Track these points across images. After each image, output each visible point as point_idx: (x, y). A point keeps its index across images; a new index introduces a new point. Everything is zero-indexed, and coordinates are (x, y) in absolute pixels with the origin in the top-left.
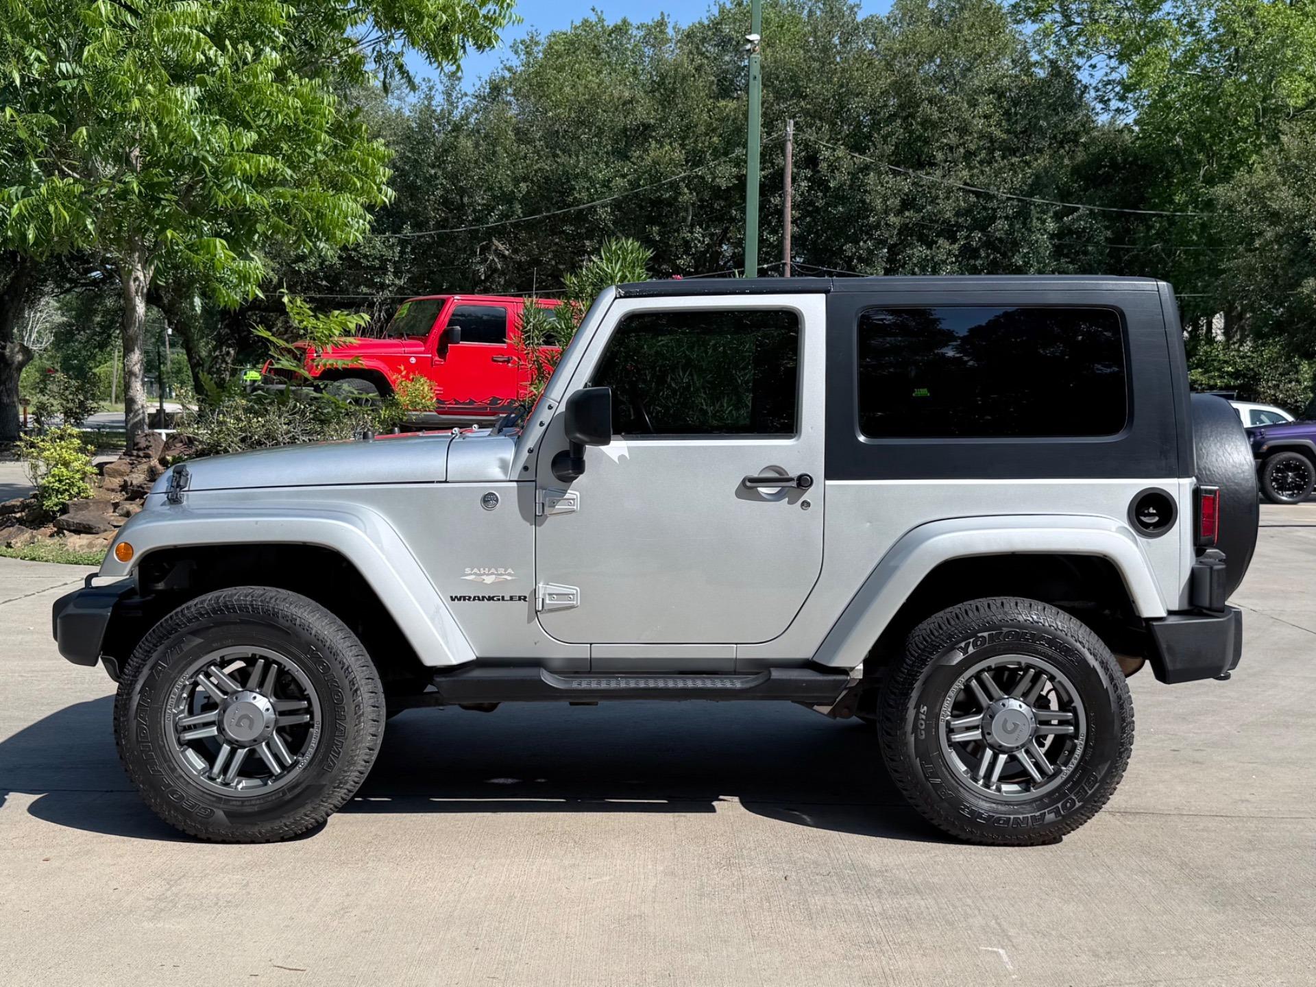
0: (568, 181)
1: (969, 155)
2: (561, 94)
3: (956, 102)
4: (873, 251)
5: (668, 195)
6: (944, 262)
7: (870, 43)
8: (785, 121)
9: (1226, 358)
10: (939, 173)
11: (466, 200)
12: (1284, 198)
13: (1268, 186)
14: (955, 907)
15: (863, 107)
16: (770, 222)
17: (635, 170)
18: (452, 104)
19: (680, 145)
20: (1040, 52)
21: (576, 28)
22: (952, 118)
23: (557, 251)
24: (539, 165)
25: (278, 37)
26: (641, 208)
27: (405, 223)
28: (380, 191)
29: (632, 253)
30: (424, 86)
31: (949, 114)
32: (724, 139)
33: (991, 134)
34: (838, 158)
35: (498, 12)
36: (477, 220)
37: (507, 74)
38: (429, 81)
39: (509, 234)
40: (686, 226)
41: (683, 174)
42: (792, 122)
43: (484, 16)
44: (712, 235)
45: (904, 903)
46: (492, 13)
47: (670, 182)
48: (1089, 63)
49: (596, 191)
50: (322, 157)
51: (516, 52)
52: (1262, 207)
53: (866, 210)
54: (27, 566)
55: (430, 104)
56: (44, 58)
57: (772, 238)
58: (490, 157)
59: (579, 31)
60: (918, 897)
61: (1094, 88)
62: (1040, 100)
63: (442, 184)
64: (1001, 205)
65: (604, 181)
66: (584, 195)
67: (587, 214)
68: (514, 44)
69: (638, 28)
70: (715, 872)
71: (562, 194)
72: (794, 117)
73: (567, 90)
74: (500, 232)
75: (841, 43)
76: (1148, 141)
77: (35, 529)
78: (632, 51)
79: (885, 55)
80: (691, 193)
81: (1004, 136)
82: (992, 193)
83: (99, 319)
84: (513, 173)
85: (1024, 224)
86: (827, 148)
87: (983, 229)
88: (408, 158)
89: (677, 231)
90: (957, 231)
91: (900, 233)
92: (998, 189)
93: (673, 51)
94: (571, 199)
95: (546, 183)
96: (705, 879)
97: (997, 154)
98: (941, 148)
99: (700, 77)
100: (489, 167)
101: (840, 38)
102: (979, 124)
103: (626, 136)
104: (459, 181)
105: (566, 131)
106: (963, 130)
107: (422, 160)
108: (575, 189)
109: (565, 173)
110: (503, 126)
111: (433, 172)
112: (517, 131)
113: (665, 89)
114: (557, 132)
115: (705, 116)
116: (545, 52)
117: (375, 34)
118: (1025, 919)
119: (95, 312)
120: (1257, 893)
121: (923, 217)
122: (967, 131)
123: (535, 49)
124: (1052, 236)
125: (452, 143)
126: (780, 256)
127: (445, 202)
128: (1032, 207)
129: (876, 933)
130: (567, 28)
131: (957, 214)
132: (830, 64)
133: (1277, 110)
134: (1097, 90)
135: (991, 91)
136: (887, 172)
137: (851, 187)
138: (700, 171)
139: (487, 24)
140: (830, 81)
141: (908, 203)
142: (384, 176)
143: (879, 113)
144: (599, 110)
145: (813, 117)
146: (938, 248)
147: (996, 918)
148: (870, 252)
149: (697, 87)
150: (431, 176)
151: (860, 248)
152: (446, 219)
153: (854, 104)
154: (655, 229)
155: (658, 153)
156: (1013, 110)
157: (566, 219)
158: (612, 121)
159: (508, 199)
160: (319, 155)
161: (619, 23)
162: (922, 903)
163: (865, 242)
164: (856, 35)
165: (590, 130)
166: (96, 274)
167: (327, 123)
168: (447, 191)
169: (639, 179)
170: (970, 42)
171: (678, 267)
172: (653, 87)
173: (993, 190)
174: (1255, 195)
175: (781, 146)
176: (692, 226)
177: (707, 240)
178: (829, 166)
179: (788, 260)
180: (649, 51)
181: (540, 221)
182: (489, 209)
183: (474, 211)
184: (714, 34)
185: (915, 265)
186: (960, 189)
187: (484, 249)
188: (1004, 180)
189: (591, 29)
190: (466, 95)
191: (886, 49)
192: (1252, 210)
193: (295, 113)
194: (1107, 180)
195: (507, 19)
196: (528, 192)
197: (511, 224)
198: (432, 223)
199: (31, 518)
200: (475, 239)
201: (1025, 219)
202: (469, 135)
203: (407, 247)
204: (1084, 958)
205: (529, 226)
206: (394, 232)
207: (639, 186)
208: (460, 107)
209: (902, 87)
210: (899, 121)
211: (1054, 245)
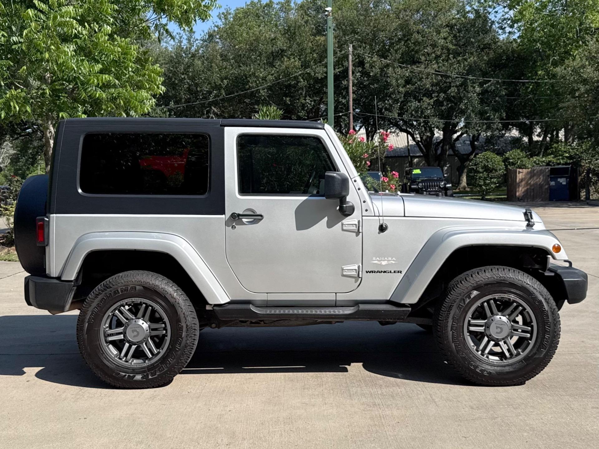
0: (246, 78)
1: (437, 57)
2: (242, 37)
3: (430, 32)
4: (392, 105)
5: (293, 83)
6: (427, 108)
7: (388, 5)
8: (348, 45)
9: (565, 150)
10: (423, 66)
11: (199, 89)
12: (589, 72)
13: (582, 66)
14: (413, 391)
15: (385, 37)
16: (342, 93)
17: (278, 72)
18: (190, 44)
19: (299, 59)
20: (471, 6)
21: (248, 5)
22: (429, 40)
23: (242, 111)
24: (232, 71)
25: (110, 20)
26: (281, 89)
27: (171, 101)
28: (158, 88)
29: (273, 112)
30: (178, 37)
31: (427, 38)
32: (319, 55)
33: (447, 47)
34: (374, 61)
35: (210, 3)
36: (205, 98)
37: (216, 29)
38: (180, 34)
39: (219, 104)
40: (303, 97)
41: (300, 72)
42: (351, 45)
43: (204, 5)
44: (315, 101)
45: (391, 390)
46: (207, 4)
47: (295, 77)
48: (494, 11)
49: (260, 82)
50: (132, 74)
51: (220, 19)
52: (579, 77)
53: (388, 85)
54: (7, 264)
55: (181, 45)
56: (6, 35)
57: (344, 101)
58: (210, 68)
59: (249, 7)
60: (398, 388)
61: (498, 22)
62: (471, 29)
63: (187, 82)
64: (453, 80)
65: (263, 77)
66: (254, 84)
67: (255, 94)
68: (219, 15)
69: (277, 4)
70: (310, 380)
71: (243, 84)
72: (352, 43)
73: (245, 35)
74: (215, 103)
75: (374, 7)
76: (525, 47)
77: (9, 247)
78: (275, 15)
79: (396, 11)
80: (304, 81)
81: (454, 47)
82: (448, 75)
83: (31, 151)
84: (220, 75)
85: (465, 89)
86: (369, 57)
87: (445, 92)
88: (171, 70)
89: (298, 99)
90: (432, 94)
91: (404, 96)
92: (452, 73)
93: (294, 14)
94: (248, 86)
95: (236, 79)
96: (306, 382)
97: (451, 56)
98: (423, 55)
99: (307, 26)
100: (209, 73)
101: (373, 4)
102: (442, 42)
103: (273, 55)
104: (195, 80)
105: (244, 55)
106: (434, 46)
107: (178, 71)
108: (249, 82)
109: (245, 75)
110: (215, 53)
111: (183, 77)
112: (221, 56)
113: (291, 33)
114: (241, 55)
115: (310, 44)
116: (234, 18)
117: (154, 16)
118: (443, 395)
119: (29, 148)
120: (547, 384)
121: (416, 88)
122: (436, 45)
123: (229, 16)
124: (478, 95)
125: (191, 63)
126: (348, 109)
127: (189, 90)
128: (468, 81)
129: (377, 401)
130: (244, 6)
131: (432, 85)
132: (369, 17)
133: (587, 29)
134: (498, 23)
135: (447, 26)
136: (397, 67)
137: (381, 75)
138: (308, 70)
139: (205, 9)
140: (369, 25)
141: (408, 81)
142: (160, 81)
143: (393, 39)
144: (260, 45)
145: (361, 42)
146: (423, 102)
147: (430, 395)
148: (391, 105)
149: (306, 31)
150: (182, 78)
151: (386, 104)
152: (190, 98)
153: (382, 35)
154: (288, 99)
155: (288, 63)
156: (458, 34)
157: (245, 96)
158: (266, 49)
159: (218, 88)
160: (130, 73)
161: (268, 2)
162: (399, 390)
163: (388, 101)
164: (381, 2)
165: (256, 54)
166: (29, 130)
167: (133, 58)
168: (190, 85)
169: (279, 76)
170: (436, 3)
171: (299, 116)
172: (285, 32)
173: (449, 73)
174: (575, 71)
175: (346, 57)
176: (306, 97)
177: (313, 103)
178: (370, 65)
179: (351, 111)
180: (282, 15)
181: (234, 97)
182: (210, 93)
183: (203, 94)
184: (313, 5)
185: (413, 111)
186: (433, 73)
187: (208, 112)
188: (455, 69)
189: (255, 5)
190: (197, 40)
191: (396, 8)
192: (574, 78)
193: (118, 55)
194: (505, 66)
195: (214, 6)
196: (228, 84)
197: (220, 99)
198: (183, 100)
199: (7, 242)
200: (204, 107)
201: (465, 86)
202: (199, 58)
203: (172, 112)
204: (467, 409)
205: (230, 100)
206: (166, 106)
207: (280, 79)
208: (195, 46)
209: (404, 26)
210: (403, 43)
211: (479, 99)
